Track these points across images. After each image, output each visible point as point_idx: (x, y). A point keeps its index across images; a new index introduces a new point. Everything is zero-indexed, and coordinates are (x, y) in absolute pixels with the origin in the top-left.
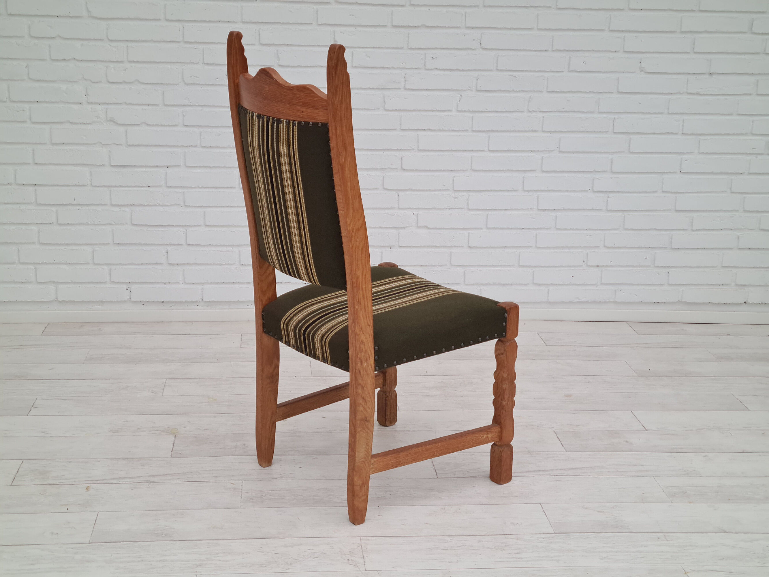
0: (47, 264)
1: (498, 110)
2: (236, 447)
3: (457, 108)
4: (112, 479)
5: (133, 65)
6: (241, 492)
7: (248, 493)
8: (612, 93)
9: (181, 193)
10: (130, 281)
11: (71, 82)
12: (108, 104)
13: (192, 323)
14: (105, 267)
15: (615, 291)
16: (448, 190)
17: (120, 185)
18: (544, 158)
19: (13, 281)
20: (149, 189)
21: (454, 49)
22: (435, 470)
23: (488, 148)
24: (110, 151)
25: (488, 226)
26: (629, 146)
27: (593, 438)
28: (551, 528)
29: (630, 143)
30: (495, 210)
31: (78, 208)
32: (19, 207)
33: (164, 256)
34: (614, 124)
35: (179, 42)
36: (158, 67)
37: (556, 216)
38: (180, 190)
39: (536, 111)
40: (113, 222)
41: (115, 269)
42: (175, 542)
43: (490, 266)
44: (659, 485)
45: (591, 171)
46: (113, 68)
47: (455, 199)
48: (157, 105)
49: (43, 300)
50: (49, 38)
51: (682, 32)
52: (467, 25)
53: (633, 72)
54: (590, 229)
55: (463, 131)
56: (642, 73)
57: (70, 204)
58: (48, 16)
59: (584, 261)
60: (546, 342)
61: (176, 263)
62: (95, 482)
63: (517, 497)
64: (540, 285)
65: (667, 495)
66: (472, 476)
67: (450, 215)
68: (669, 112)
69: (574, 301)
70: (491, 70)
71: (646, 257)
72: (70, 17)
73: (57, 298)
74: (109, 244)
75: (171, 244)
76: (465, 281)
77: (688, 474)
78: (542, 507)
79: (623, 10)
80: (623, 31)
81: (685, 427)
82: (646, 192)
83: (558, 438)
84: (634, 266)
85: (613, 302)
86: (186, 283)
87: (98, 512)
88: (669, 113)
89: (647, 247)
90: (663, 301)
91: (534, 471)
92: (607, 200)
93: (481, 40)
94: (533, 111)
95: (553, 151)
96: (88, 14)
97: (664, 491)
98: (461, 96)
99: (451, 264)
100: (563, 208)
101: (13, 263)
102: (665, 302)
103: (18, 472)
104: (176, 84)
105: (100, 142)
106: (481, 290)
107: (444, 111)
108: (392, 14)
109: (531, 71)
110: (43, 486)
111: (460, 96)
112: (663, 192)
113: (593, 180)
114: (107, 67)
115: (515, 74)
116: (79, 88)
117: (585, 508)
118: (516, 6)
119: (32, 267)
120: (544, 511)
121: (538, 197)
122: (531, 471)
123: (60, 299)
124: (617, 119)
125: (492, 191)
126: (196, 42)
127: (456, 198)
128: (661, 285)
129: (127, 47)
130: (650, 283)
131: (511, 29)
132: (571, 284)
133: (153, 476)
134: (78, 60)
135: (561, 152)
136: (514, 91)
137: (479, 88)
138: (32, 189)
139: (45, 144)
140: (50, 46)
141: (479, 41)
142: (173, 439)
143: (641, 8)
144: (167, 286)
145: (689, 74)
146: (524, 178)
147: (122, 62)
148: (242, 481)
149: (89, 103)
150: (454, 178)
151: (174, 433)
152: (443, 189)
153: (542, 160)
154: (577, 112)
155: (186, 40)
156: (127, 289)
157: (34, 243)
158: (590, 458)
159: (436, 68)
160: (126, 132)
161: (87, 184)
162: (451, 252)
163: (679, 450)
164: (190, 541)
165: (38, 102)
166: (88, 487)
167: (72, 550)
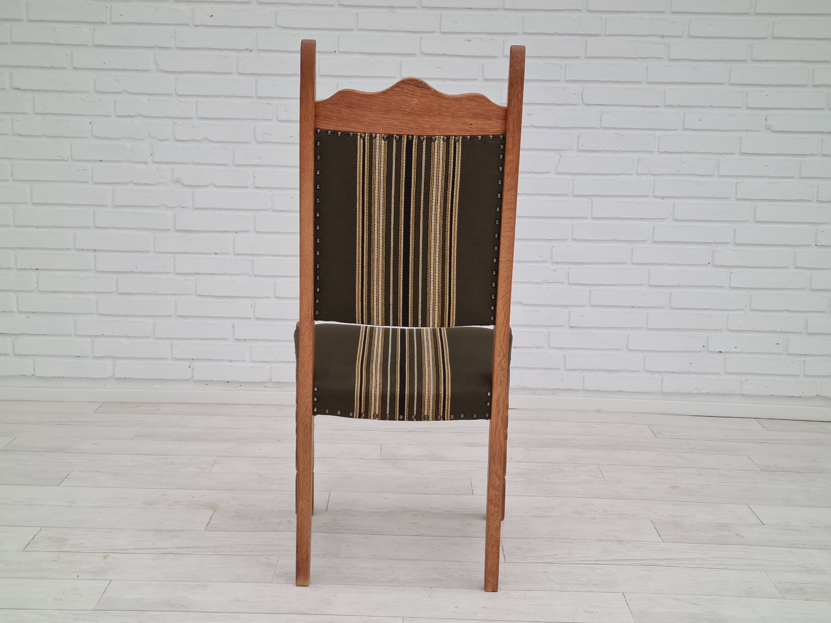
0: (105, 336)
1: (603, 173)
2: (279, 523)
3: (556, 169)
4: (135, 549)
5: (202, 121)
6: (276, 567)
7: (283, 568)
8: (733, 154)
9: (250, 261)
10: (192, 358)
11: (135, 139)
12: (175, 163)
13: (258, 406)
14: (166, 341)
15: (742, 381)
16: (546, 261)
17: (185, 252)
18: (655, 226)
19: (68, 355)
20: (216, 256)
21: (552, 104)
22: (504, 554)
23: (592, 215)
24: (175, 215)
25: (592, 304)
26: (755, 214)
27: (697, 530)
28: (633, 618)
29: (755, 211)
30: (600, 285)
31: (139, 276)
32: (77, 274)
33: (230, 330)
34: (736, 190)
35: (251, 97)
36: (228, 124)
37: (671, 293)
38: (250, 258)
39: (646, 174)
40: (176, 293)
41: (177, 344)
42: (190, 613)
43: (594, 349)
44: (771, 580)
45: (711, 243)
46: (181, 125)
47: (554, 272)
48: (226, 165)
49: (99, 377)
50: (115, 93)
51: (815, 86)
52: (567, 79)
53: (759, 131)
54: (710, 309)
55: (562, 195)
56: (768, 131)
57: (132, 272)
58: (114, 69)
59: (704, 346)
60: (656, 435)
61: (243, 338)
62: (115, 551)
63: (596, 585)
64: (652, 372)
65: (779, 591)
66: (546, 562)
67: (549, 290)
68: (801, 176)
69: (693, 392)
70: (595, 128)
71: (777, 343)
72: (138, 70)
73: (114, 375)
74: (170, 316)
75: (237, 318)
76: (565, 366)
77: (808, 571)
78: (624, 597)
79: (745, 61)
80: (745, 85)
81: (811, 523)
82: (776, 268)
83: (655, 528)
84: (763, 353)
85: (740, 395)
86: (253, 362)
87: (111, 580)
88: (801, 178)
89: (778, 331)
90: (799, 395)
91: (621, 560)
92: (730, 276)
93: (582, 95)
94: (642, 174)
95: (666, 218)
96: (157, 68)
97: (776, 587)
98: (561, 156)
99: (549, 346)
100: (678, 284)
101: (69, 335)
102: (801, 397)
103: (33, 538)
104: (248, 143)
105: (165, 205)
106: (583, 376)
107: (541, 173)
108: (483, 67)
109: (639, 129)
110: (57, 553)
111: (559, 157)
112: (797, 268)
113: (714, 252)
114: (174, 124)
115: (622, 132)
116: (145, 146)
117: (676, 600)
118: (622, 57)
119: (89, 340)
120: (626, 601)
121: (649, 271)
122: (617, 560)
123: (117, 376)
124: (740, 183)
125: (596, 263)
126: (268, 98)
127: (555, 270)
128: (795, 376)
129: (197, 102)
130: (783, 373)
131: (616, 82)
132: (689, 373)
133: (181, 548)
134: (144, 117)
135: (675, 220)
136: (620, 151)
137: (580, 148)
138: (91, 254)
139: (106, 206)
140: (115, 102)
141: (581, 96)
142: (211, 514)
143: (766, 59)
144: (232, 364)
145: (823, 133)
146: (633, 249)
147: (190, 118)
148: (278, 557)
149: (155, 162)
150: (553, 249)
151: (214, 508)
152: (540, 260)
153: (653, 229)
154: (693, 175)
155: (258, 95)
156: (190, 367)
157: (91, 314)
158: (690, 549)
159: (532, 126)
160: (193, 194)
161: (149, 250)
162: (549, 333)
163: (801, 546)
164: (206, 613)
165: (101, 161)
166: (106, 556)
167: (73, 616)
